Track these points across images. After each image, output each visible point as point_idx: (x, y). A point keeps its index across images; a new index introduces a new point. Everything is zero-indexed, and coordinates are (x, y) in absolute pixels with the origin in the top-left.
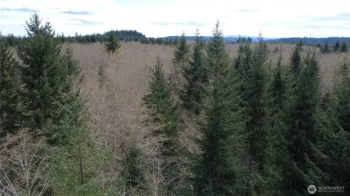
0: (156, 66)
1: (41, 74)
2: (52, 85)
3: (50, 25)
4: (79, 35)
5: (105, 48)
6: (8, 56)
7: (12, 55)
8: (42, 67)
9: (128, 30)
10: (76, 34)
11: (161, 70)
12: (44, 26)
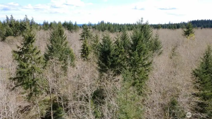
0: (207, 52)
1: (135, 50)
2: (139, 56)
3: (148, 22)
4: (171, 23)
5: (183, 33)
6: (127, 37)
7: (129, 37)
8: (136, 46)
9: (207, 20)
10: (170, 22)
11: (210, 55)
12: (145, 23)
